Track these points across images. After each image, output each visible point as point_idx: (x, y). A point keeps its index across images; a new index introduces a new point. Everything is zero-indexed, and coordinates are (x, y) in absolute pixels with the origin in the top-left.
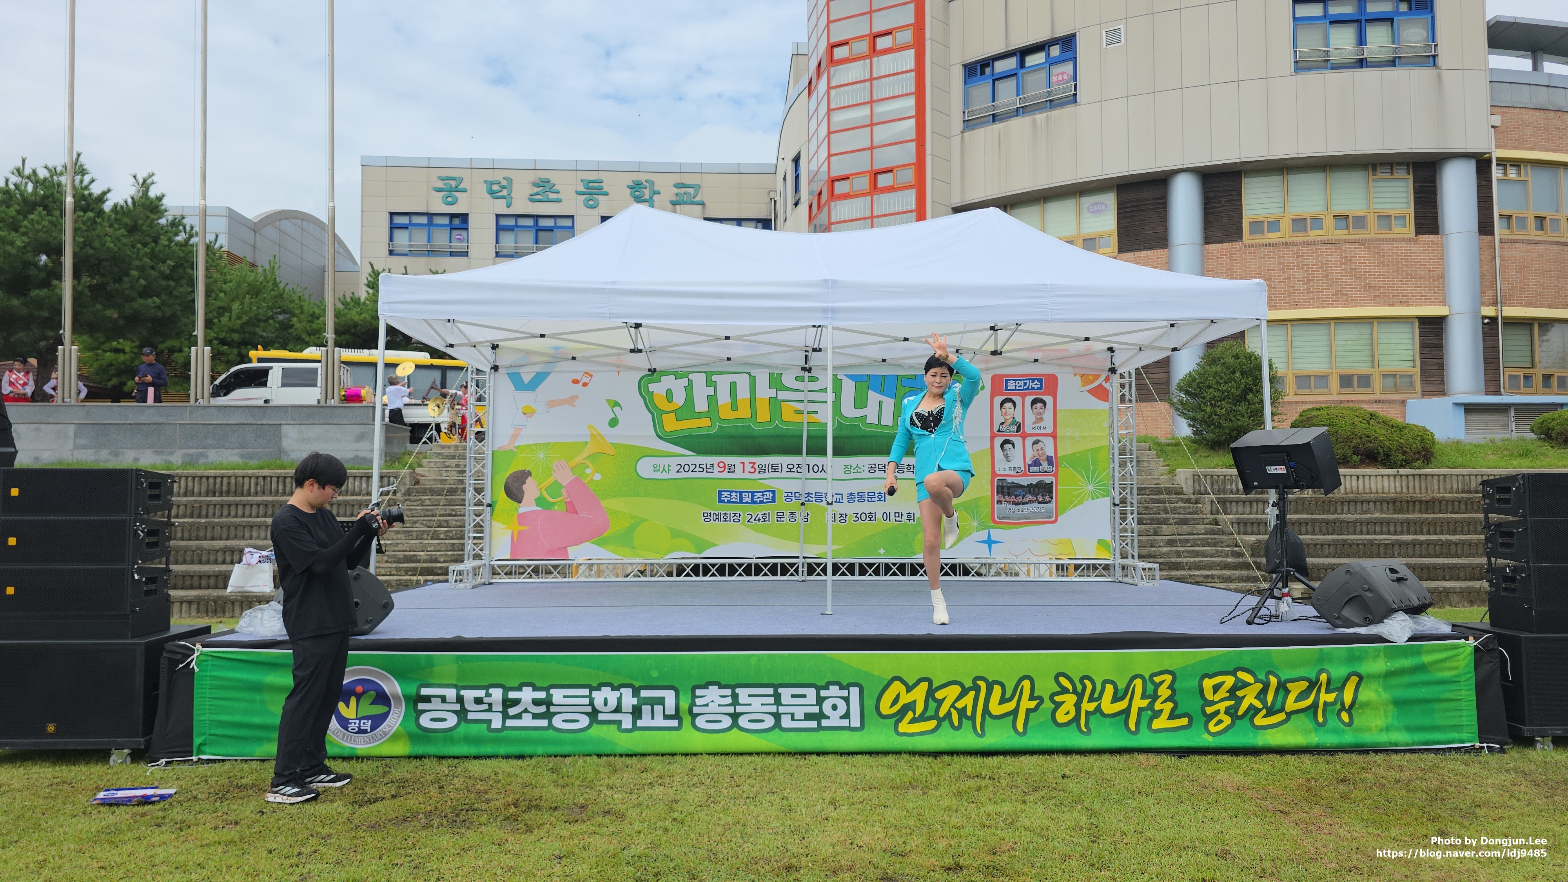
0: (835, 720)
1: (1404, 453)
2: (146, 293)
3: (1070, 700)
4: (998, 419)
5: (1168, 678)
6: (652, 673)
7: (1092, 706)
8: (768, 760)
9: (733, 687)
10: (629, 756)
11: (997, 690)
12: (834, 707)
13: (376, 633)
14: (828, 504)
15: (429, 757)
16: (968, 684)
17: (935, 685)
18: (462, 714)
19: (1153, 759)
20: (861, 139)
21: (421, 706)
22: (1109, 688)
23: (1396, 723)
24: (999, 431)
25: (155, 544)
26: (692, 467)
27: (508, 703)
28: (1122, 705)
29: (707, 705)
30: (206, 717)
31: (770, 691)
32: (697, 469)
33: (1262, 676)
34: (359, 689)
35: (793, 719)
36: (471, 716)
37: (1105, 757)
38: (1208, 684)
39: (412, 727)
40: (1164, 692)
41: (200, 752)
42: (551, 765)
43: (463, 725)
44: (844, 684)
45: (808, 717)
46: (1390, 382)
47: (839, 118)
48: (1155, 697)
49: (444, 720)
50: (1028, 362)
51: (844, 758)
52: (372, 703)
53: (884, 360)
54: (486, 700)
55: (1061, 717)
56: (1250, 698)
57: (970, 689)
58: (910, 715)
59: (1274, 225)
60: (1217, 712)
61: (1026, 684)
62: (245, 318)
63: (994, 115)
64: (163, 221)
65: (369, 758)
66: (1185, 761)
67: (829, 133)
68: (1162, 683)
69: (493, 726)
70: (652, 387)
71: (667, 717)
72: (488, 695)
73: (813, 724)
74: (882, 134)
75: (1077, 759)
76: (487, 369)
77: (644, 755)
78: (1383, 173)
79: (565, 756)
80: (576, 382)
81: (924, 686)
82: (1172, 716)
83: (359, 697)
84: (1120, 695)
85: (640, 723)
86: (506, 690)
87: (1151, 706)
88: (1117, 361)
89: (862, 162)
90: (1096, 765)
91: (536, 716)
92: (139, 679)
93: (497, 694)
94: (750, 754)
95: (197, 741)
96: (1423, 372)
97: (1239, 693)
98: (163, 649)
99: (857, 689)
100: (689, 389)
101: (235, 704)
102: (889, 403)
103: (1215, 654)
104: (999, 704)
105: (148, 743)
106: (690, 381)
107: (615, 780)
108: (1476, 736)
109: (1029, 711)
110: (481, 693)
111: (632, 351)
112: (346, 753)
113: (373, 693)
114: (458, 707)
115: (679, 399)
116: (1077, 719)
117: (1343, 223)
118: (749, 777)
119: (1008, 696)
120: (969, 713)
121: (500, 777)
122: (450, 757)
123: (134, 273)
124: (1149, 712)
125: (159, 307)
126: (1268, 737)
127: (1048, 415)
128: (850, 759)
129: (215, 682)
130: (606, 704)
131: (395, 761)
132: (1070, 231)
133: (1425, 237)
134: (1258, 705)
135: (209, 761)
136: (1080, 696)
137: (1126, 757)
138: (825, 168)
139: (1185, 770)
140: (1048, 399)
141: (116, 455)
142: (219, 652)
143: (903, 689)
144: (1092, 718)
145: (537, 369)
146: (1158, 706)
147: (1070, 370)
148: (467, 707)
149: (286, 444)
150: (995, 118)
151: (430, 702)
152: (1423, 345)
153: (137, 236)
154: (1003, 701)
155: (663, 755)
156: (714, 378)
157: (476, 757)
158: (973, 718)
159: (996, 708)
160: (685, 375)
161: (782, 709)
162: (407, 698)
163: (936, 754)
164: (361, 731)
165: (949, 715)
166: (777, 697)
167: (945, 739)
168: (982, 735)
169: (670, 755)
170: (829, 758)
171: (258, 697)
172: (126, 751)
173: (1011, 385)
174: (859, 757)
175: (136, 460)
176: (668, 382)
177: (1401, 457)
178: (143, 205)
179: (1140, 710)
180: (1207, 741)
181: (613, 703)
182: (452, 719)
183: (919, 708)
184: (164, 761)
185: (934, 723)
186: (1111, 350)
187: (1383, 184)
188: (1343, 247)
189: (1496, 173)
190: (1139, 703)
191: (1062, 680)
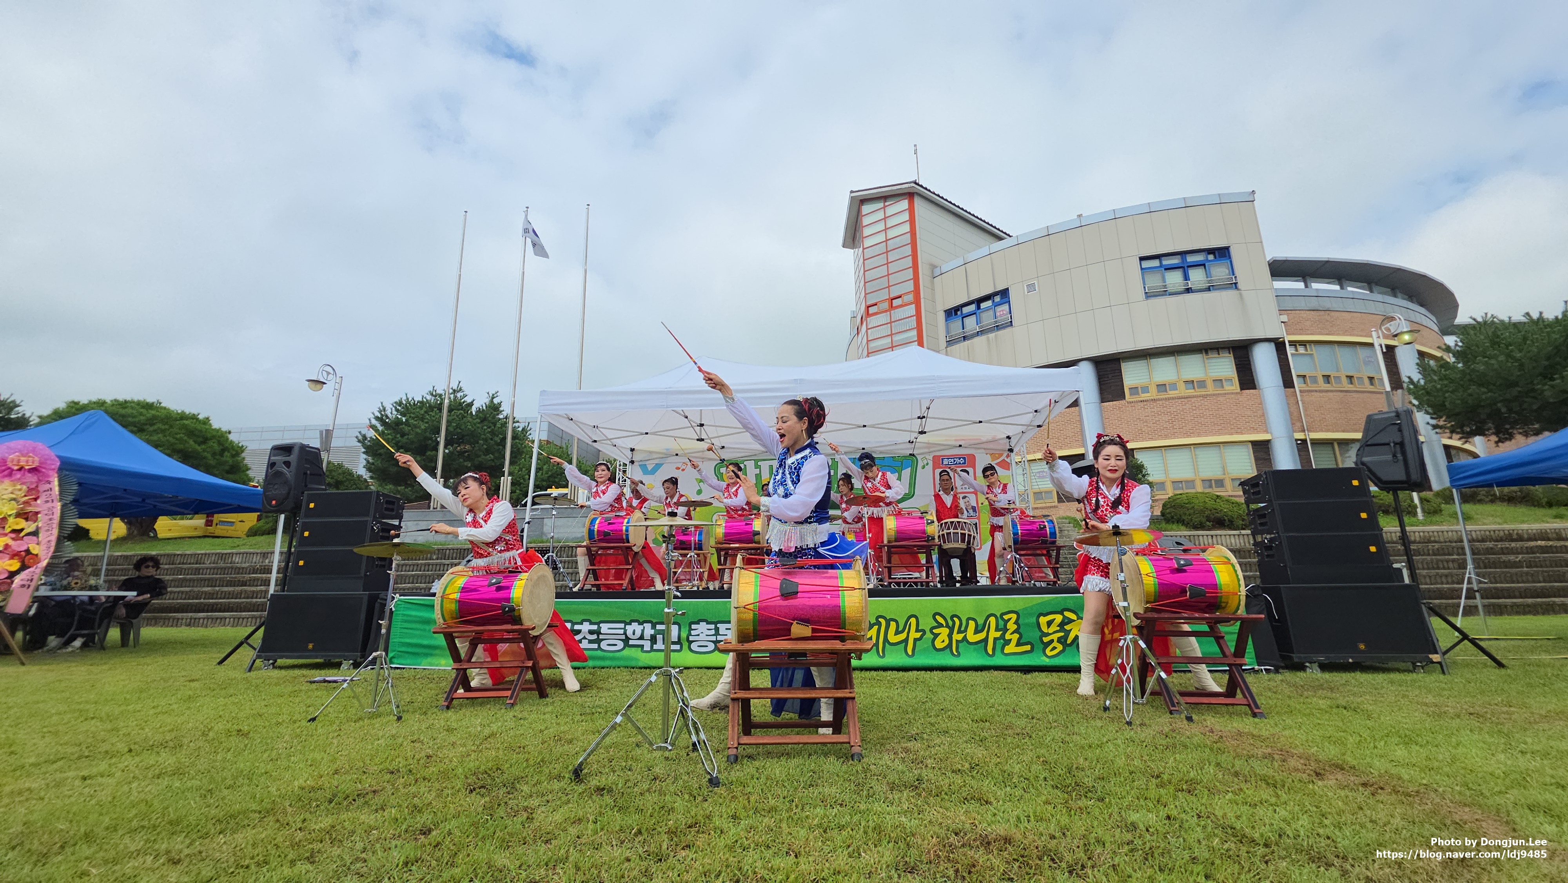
3: (945, 631)
5: (1014, 616)
7: (960, 637)
9: (716, 623)
11: (893, 624)
16: (873, 621)
22: (972, 623)
28: (982, 636)
29: (699, 635)
37: (971, 673)
38: (1043, 620)
40: (1012, 626)
41: (391, 662)
47: (873, 344)
48: (1005, 630)
50: (955, 447)
55: (939, 644)
57: (874, 624)
59: (1145, 389)
60: (1052, 641)
61: (913, 621)
63: (964, 337)
66: (1029, 676)
68: (1010, 619)
71: (672, 643)
75: (951, 675)
78: (1212, 354)
80: (678, 468)
82: (1019, 644)
84: (980, 628)
85: (655, 647)
87: (1003, 637)
90: (963, 678)
91: (590, 642)
95: (390, 654)
97: (1067, 627)
103: (1048, 600)
104: (895, 635)
105: (362, 658)
108: (1255, 660)
109: (916, 640)
116: (950, 646)
117: (1190, 386)
119: (900, 629)
120: (874, 642)
124: (1002, 641)
129: (404, 619)
130: (634, 634)
133: (1248, 392)
135: (395, 668)
136: (952, 630)
137: (986, 672)
139: (1028, 682)
140: (970, 470)
142: (408, 599)
144: (960, 645)
146: (1008, 636)
147: (983, 450)
152: (1257, 459)
154: (897, 633)
158: (876, 645)
159: (892, 638)
168: (884, 656)
171: (426, 627)
172: (351, 662)
173: (946, 462)
178: (491, 409)
179: (995, 639)
180: (1044, 661)
181: (638, 634)
184: (369, 666)
186: (1009, 437)
187: (1214, 361)
188: (1193, 400)
189: (1290, 350)
190: (994, 634)
191: (938, 617)
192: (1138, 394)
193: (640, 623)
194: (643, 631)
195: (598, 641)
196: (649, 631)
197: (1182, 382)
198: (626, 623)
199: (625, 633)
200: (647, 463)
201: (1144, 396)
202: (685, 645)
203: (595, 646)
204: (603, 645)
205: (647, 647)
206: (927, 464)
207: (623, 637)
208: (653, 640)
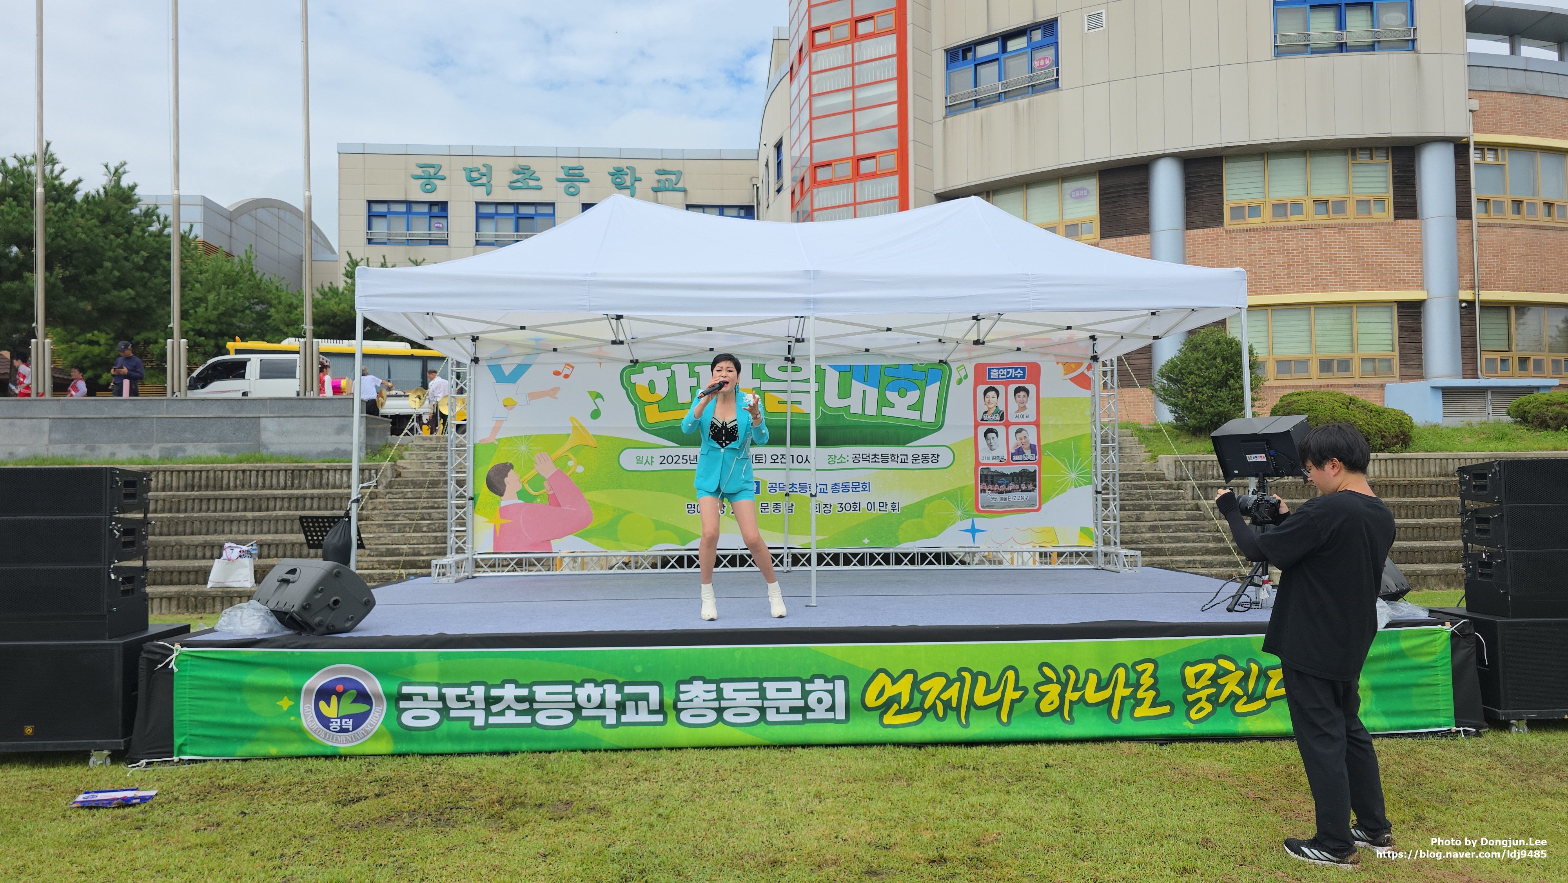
0: (819, 713)
1: (1383, 437)
2: (120, 284)
3: (1055, 689)
4: (982, 407)
5: (1150, 667)
6: (635, 668)
8: (754, 753)
9: (717, 682)
10: (615, 750)
11: (982, 680)
12: (820, 701)
13: (358, 631)
14: (812, 496)
15: (413, 754)
16: (953, 675)
17: (919, 678)
18: (444, 711)
19: (1135, 747)
20: (844, 125)
21: (403, 704)
22: (1093, 678)
23: (1374, 707)
24: (982, 420)
25: (132, 544)
26: (675, 459)
27: (490, 701)
28: (1105, 694)
29: (691, 700)
30: (186, 718)
31: (755, 685)
32: (681, 461)
33: (1243, 664)
34: (340, 688)
35: (778, 712)
36: (453, 714)
37: (1089, 747)
38: (1190, 672)
39: (394, 725)
40: (1146, 680)
41: (181, 752)
42: (536, 761)
43: (445, 721)
44: (830, 677)
45: (793, 710)
46: (1369, 366)
47: (820, 104)
48: (1138, 686)
49: (426, 718)
50: (1011, 350)
51: (828, 750)
52: (354, 702)
53: (867, 350)
54: (468, 697)
55: (1045, 707)
56: (1231, 686)
57: (955, 680)
58: (895, 707)
59: (1255, 210)
60: (1199, 700)
61: (1011, 674)
62: (222, 309)
63: (976, 100)
64: (136, 211)
65: (352, 756)
66: (1167, 748)
67: (811, 119)
68: (1144, 671)
69: (476, 723)
70: (634, 378)
71: (651, 712)
72: (471, 693)
73: (798, 717)
74: (865, 120)
75: (1060, 748)
76: (468, 362)
77: (629, 750)
78: (1362, 158)
79: (550, 752)
80: (557, 373)
81: (909, 678)
82: (1154, 704)
83: (339, 695)
84: (1103, 684)
85: (624, 719)
86: (488, 687)
87: (1133, 695)
88: (1099, 350)
89: (845, 149)
90: (1079, 754)
91: (519, 713)
92: (118, 679)
93: (479, 692)
94: (736, 747)
95: (178, 741)
96: (1402, 356)
97: (1221, 681)
98: (142, 649)
99: (842, 682)
100: (672, 380)
101: (215, 704)
102: (873, 393)
103: (1196, 643)
104: (984, 695)
105: (128, 745)
106: (673, 372)
107: (600, 775)
108: (1453, 720)
109: (1013, 702)
110: (463, 691)
111: (614, 342)
112: (329, 752)
113: (354, 692)
114: (440, 705)
115: (662, 390)
116: (1060, 708)
117: (1323, 208)
118: (735, 771)
119: (992, 686)
120: (954, 704)
121: (484, 774)
122: (434, 755)
123: (108, 264)
124: (1132, 701)
125: (133, 299)
126: (1249, 723)
127: (1031, 403)
128: (835, 751)
129: (195, 682)
130: (589, 700)
131: (378, 759)
132: (1052, 217)
133: (1404, 222)
134: (1239, 692)
135: (190, 761)
136: (1064, 686)
137: (1109, 745)
138: (807, 154)
139: (1167, 758)
140: (1031, 387)
141: (92, 449)
142: (198, 652)
143: (888, 681)
144: (1075, 707)
145: (518, 360)
146: (1140, 694)
147: (1053, 358)
148: (450, 704)
149: (265, 437)
150: (977, 103)
151: (412, 700)
152: (1402, 329)
153: (110, 226)
154: (988, 692)
155: (648, 749)
156: (697, 369)
157: (460, 754)
158: (958, 709)
159: (981, 699)
160: (668, 366)
161: (767, 704)
162: (389, 697)
163: (920, 745)
164: (343, 730)
165: (934, 707)
166: (762, 691)
167: (931, 729)
168: (967, 725)
169: (655, 749)
170: (814, 750)
171: (238, 697)
172: (106, 752)
173: (994, 374)
174: (844, 748)
175: (113, 454)
176: (650, 373)
177: (1380, 441)
178: (115, 195)
179: (1123, 699)
180: (1188, 728)
181: (596, 699)
182: (434, 718)
183: (905, 700)
184: (144, 762)
185: (918, 715)
186: (1093, 338)
187: (1363, 168)
188: (1323, 232)
189: (1474, 157)
190: (1122, 691)
191: (1046, 670)
192: (1243, 217)
193: (598, 684)
194: (603, 696)
195: (532, 712)
196: (612, 695)
197: (1311, 205)
198: (575, 685)
199: (575, 700)
200: (501, 362)
201: (1253, 222)
202: (672, 715)
203: (527, 719)
204: (541, 718)
205: (611, 718)
206: (966, 377)
207: (573, 705)
208: (621, 708)
